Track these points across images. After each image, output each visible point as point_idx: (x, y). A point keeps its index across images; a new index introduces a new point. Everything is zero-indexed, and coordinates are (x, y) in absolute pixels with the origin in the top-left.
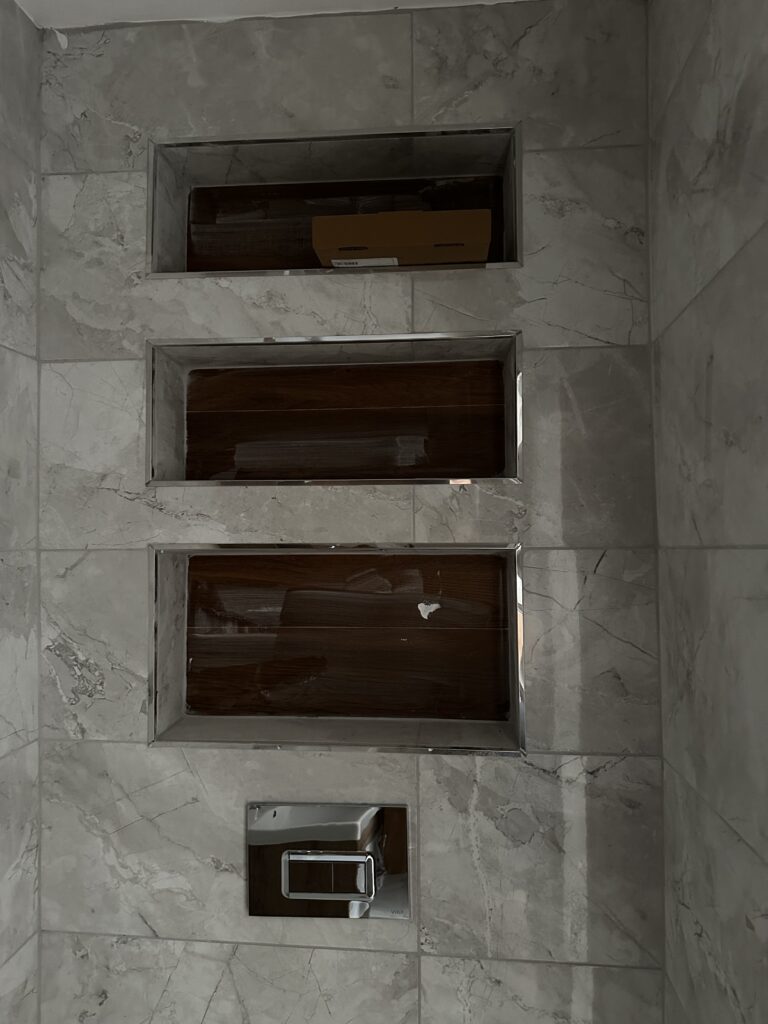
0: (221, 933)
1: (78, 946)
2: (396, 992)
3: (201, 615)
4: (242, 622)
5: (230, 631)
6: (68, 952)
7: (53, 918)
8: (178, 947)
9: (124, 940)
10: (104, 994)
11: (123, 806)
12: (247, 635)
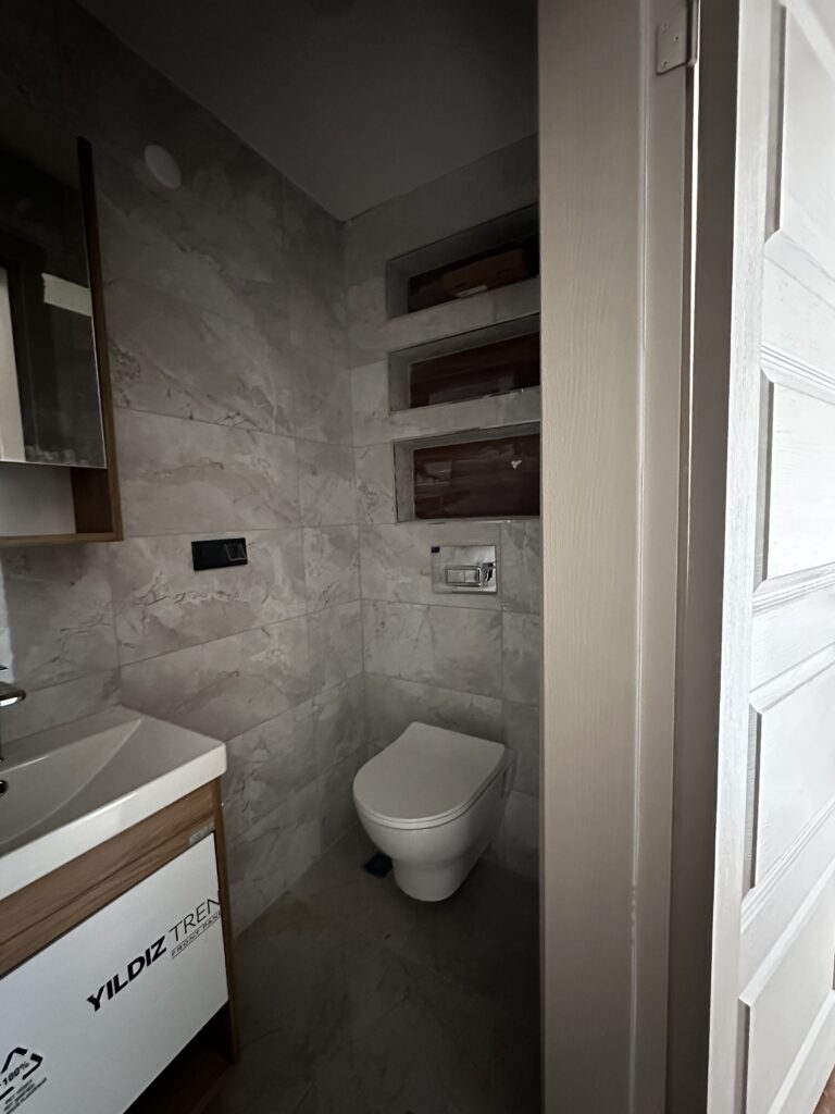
0: (423, 601)
1: (374, 605)
2: (492, 627)
3: (419, 476)
4: (435, 478)
5: (430, 482)
6: (371, 608)
7: (366, 594)
8: (408, 606)
9: (390, 603)
10: (383, 624)
11: (387, 550)
12: (437, 483)
